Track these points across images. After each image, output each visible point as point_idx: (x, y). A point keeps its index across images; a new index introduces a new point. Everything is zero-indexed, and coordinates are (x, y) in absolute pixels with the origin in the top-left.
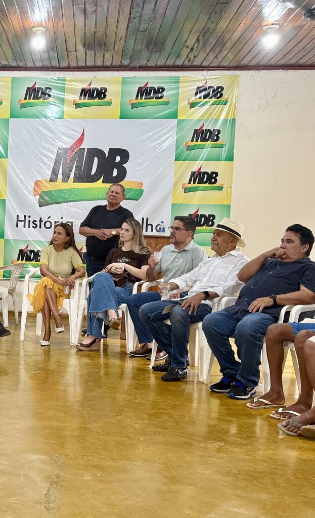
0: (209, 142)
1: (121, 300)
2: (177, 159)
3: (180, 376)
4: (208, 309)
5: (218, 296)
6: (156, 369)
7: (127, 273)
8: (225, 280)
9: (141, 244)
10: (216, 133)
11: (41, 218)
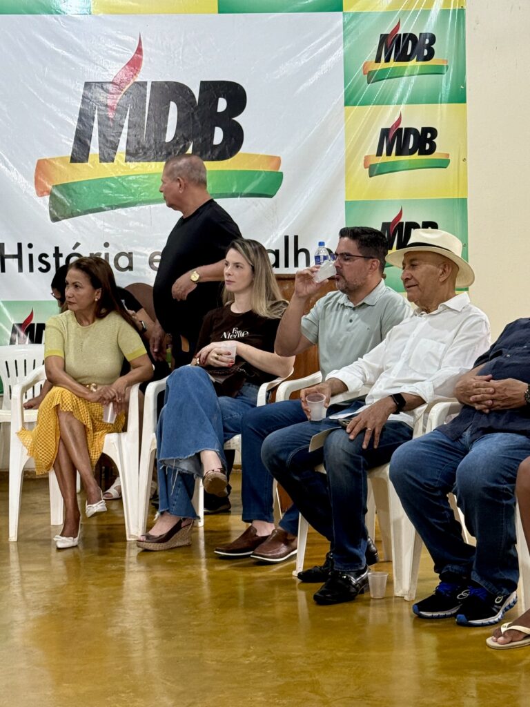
0: (413, 63)
1: (231, 425)
2: (349, 101)
3: (353, 590)
4: (405, 432)
5: (423, 402)
6: (306, 577)
7: (243, 363)
8: (437, 365)
9: (271, 296)
10: (427, 41)
11: (57, 249)
